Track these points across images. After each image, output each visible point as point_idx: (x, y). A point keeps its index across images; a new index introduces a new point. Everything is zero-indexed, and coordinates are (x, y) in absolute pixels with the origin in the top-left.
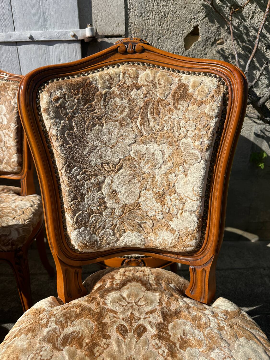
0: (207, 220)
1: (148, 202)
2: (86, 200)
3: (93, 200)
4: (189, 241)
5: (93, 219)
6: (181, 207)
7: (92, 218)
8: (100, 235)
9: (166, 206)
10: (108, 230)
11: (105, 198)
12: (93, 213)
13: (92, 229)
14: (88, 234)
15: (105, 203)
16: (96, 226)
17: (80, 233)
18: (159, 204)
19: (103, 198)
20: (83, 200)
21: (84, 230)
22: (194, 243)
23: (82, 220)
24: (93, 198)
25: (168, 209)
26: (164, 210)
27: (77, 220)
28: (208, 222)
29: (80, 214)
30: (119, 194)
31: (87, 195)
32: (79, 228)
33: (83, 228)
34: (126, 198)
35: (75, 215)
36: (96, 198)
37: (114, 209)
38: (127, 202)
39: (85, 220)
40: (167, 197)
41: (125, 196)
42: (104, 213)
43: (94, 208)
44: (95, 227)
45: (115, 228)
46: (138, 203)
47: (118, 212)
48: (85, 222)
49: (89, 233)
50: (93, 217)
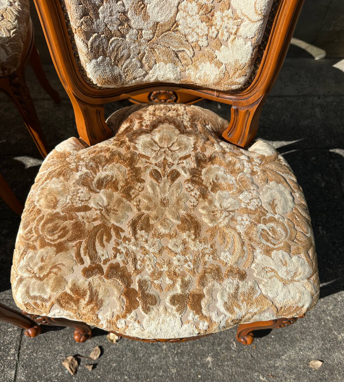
0: (265, 49)
1: (189, 19)
2: (100, 15)
3: (111, 15)
4: (237, 78)
5: (113, 45)
6: (234, 31)
7: (111, 44)
8: (124, 67)
9: (213, 27)
10: (133, 60)
11: (127, 12)
12: (112, 36)
13: (113, 59)
14: (108, 66)
15: (128, 20)
16: (117, 55)
17: (98, 65)
18: (204, 23)
19: (125, 13)
20: (97, 17)
21: (103, 61)
22: (242, 80)
23: (98, 47)
24: (111, 12)
25: (216, 32)
26: (210, 34)
27: (92, 47)
28: (265, 52)
29: (95, 38)
30: (148, 6)
31: (101, 8)
32: (96, 58)
33: (101, 58)
34: (158, 13)
35: (88, 39)
36: (114, 12)
37: (141, 30)
38: (159, 20)
39: (103, 47)
40: (218, 14)
41: (157, 9)
42: (127, 36)
43: (113, 28)
44: (116, 57)
45: (143, 58)
46: (175, 22)
47: (147, 34)
48: (103, 49)
49: (109, 64)
50: (112, 42)
